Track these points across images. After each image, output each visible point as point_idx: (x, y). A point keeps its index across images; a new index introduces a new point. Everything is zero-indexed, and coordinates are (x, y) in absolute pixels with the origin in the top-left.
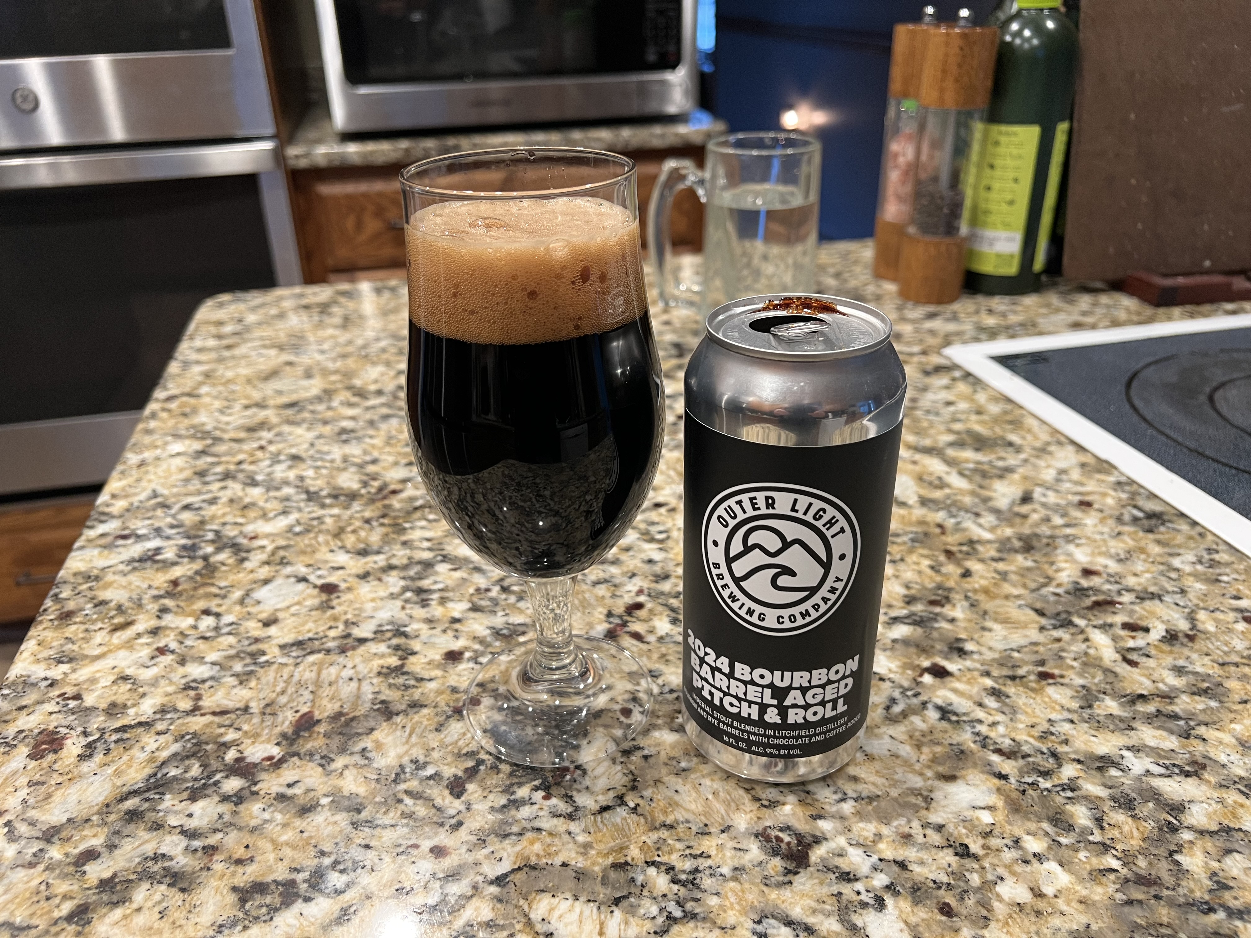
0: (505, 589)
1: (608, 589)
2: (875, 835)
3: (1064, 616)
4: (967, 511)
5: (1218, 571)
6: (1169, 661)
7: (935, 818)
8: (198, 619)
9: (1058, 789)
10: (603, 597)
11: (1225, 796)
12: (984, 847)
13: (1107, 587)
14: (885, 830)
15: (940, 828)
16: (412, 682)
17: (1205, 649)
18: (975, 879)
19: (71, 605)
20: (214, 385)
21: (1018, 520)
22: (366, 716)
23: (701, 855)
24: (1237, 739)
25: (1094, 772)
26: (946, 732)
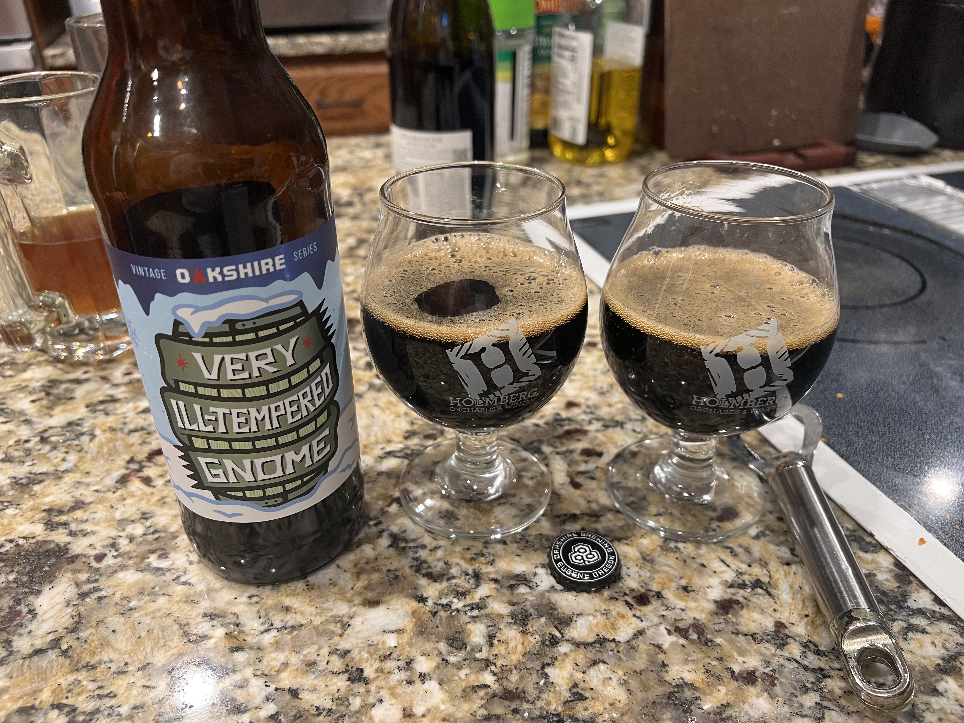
0: (43, 440)
1: (141, 436)
2: (283, 664)
3: (535, 444)
7: (344, 645)
9: (467, 608)
10: (133, 444)
11: (612, 608)
12: (376, 671)
13: (583, 417)
14: (295, 660)
15: (345, 653)
18: (356, 703)
23: (107, 696)
24: (641, 553)
25: (504, 590)
26: (390, 558)
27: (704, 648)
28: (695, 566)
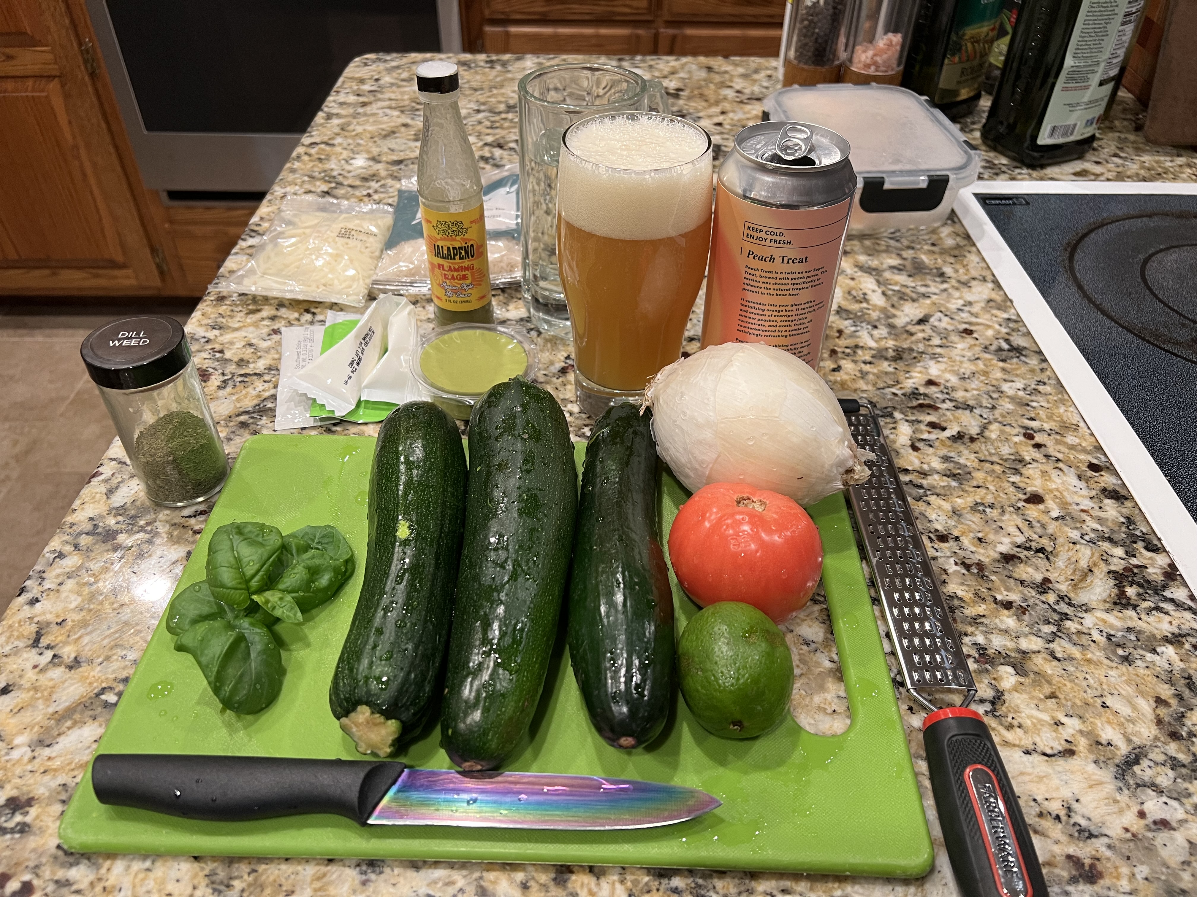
3: (889, 410)
4: (868, 323)
5: (1033, 398)
6: (944, 452)
13: (939, 396)
17: (977, 449)
19: (224, 292)
20: (346, 137)
21: (905, 336)
24: (953, 508)
27: (979, 580)
28: (994, 527)
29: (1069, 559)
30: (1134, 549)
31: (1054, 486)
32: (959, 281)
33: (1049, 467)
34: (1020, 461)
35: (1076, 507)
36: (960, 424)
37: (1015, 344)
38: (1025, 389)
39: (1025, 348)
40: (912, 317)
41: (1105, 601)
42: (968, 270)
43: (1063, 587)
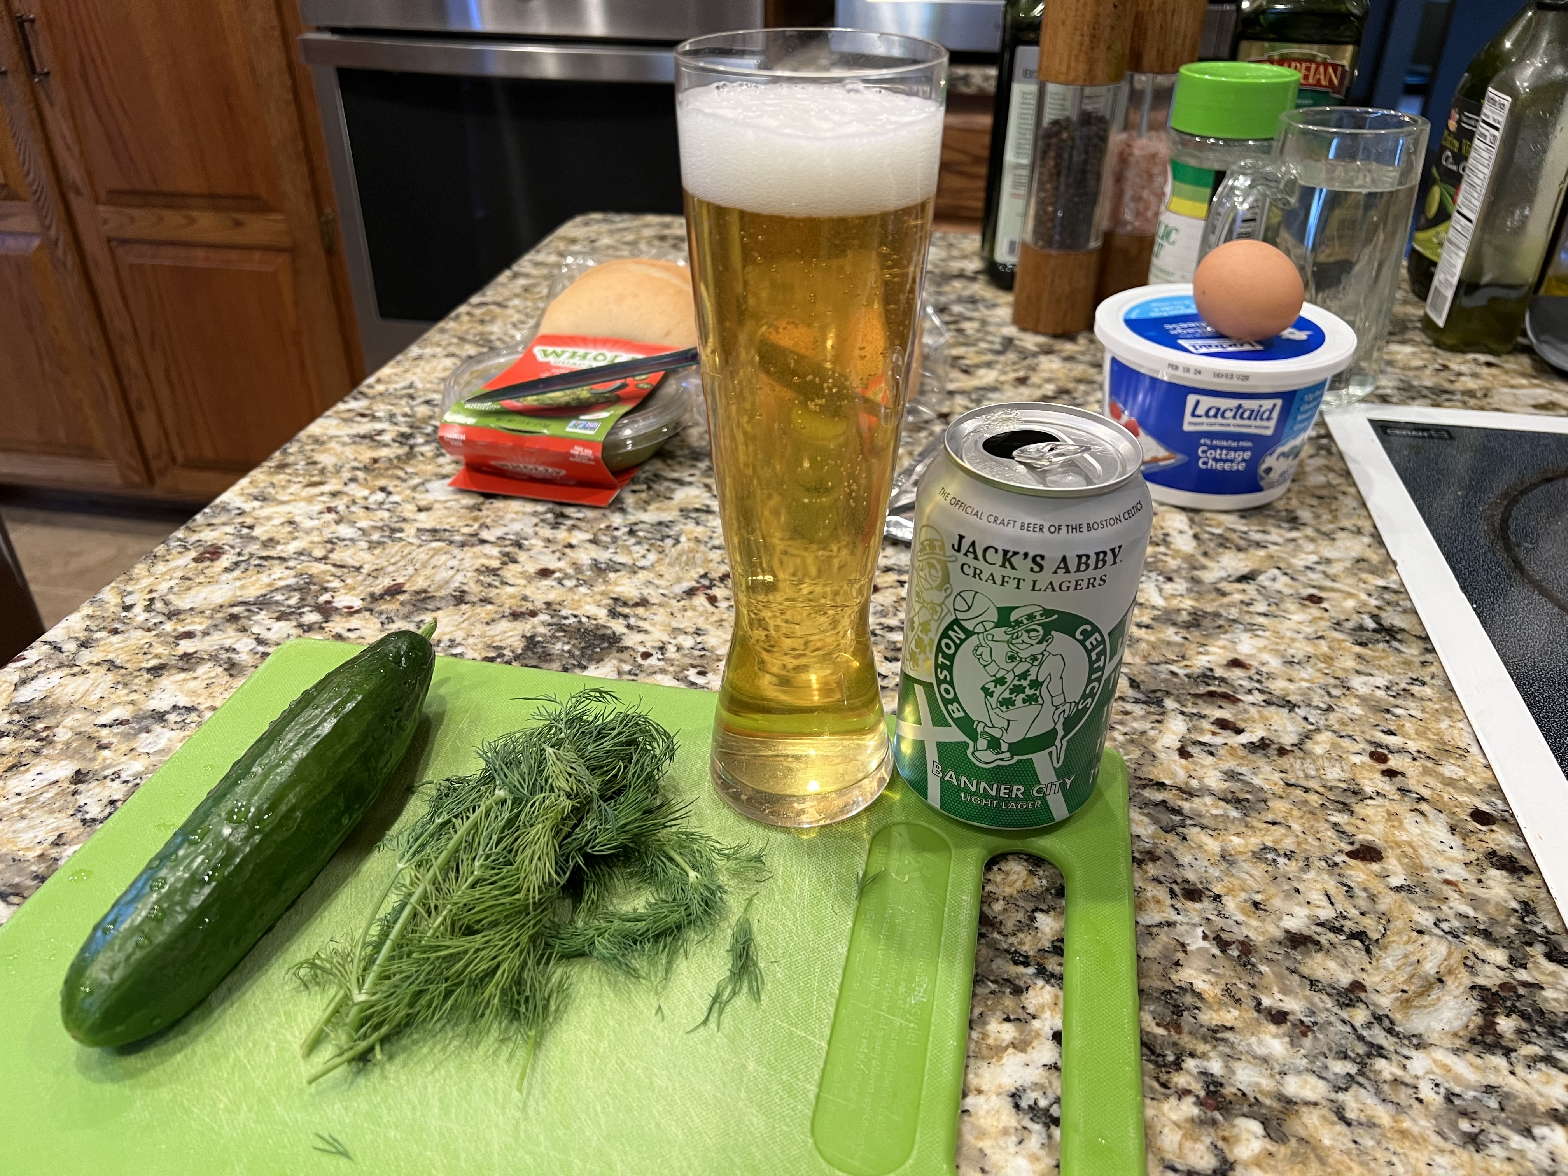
0: (632, 532)
3: (1158, 694)
5: (1400, 702)
6: (1230, 764)
8: (373, 492)
11: (1149, 888)
13: (1244, 683)
16: (497, 584)
17: (1287, 766)
19: (291, 459)
20: (526, 299)
21: (1214, 595)
22: (442, 598)
24: (1223, 850)
27: (1238, 968)
28: (1286, 887)
29: (1406, 956)
30: (1526, 955)
31: (1405, 838)
32: (1318, 531)
33: (1403, 808)
34: (1355, 793)
35: (1436, 875)
36: (1268, 727)
37: (1386, 623)
38: (1388, 688)
39: (1403, 630)
40: (1230, 571)
41: (1455, 1035)
42: (1336, 517)
43: (1385, 1002)
